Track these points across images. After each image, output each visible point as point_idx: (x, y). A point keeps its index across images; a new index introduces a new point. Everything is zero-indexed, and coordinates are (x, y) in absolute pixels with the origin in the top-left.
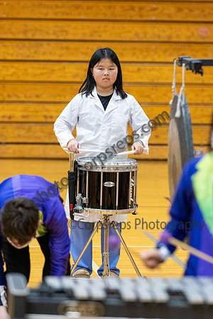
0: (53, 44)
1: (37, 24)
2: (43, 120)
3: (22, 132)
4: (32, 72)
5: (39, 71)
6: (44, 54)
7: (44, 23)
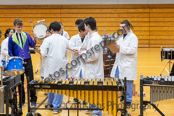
0: (162, 22)
1: (158, 18)
2: (160, 39)
3: (155, 42)
4: (157, 29)
5: (158, 29)
6: (160, 25)
7: (160, 18)
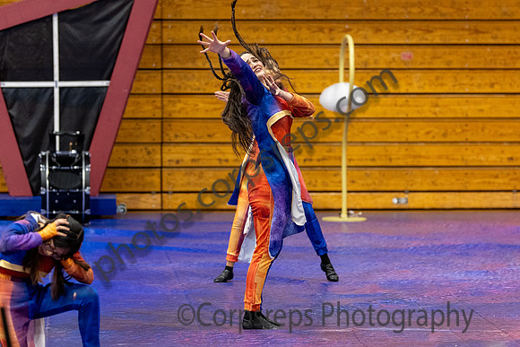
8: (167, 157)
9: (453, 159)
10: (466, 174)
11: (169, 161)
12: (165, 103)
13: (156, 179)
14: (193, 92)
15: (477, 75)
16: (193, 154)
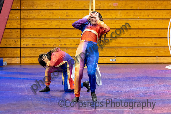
8: (22, 43)
9: (133, 44)
10: (138, 50)
11: (23, 45)
12: (22, 22)
13: (19, 52)
14: (33, 18)
15: (142, 12)
16: (33, 42)
